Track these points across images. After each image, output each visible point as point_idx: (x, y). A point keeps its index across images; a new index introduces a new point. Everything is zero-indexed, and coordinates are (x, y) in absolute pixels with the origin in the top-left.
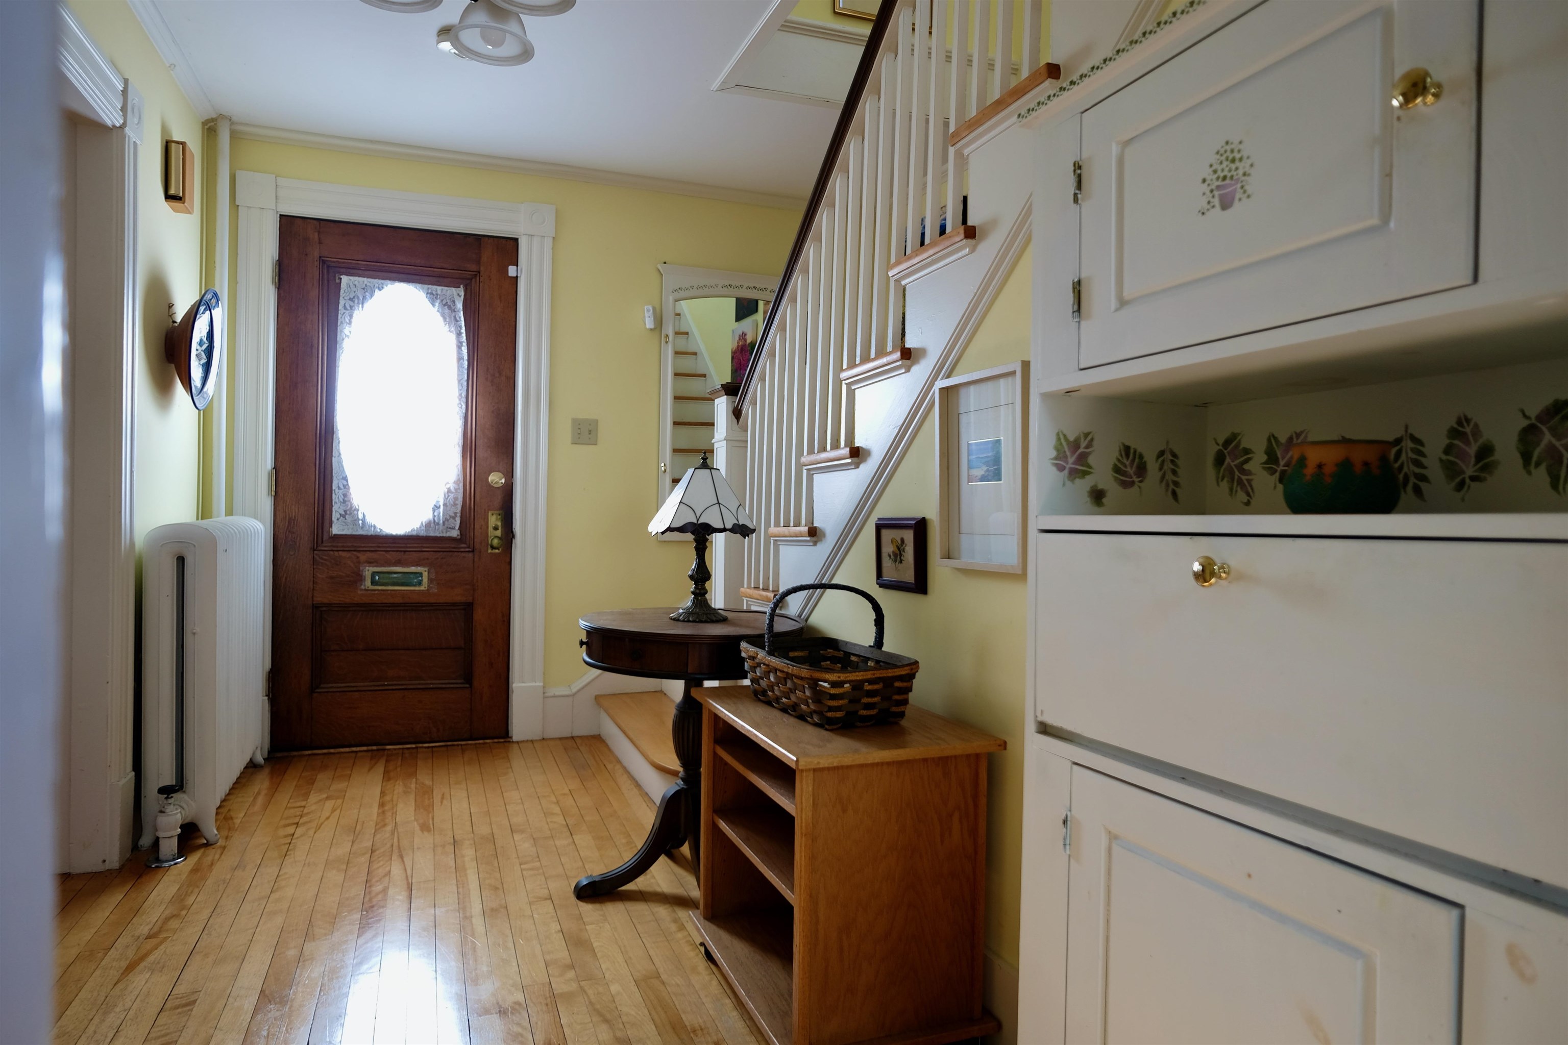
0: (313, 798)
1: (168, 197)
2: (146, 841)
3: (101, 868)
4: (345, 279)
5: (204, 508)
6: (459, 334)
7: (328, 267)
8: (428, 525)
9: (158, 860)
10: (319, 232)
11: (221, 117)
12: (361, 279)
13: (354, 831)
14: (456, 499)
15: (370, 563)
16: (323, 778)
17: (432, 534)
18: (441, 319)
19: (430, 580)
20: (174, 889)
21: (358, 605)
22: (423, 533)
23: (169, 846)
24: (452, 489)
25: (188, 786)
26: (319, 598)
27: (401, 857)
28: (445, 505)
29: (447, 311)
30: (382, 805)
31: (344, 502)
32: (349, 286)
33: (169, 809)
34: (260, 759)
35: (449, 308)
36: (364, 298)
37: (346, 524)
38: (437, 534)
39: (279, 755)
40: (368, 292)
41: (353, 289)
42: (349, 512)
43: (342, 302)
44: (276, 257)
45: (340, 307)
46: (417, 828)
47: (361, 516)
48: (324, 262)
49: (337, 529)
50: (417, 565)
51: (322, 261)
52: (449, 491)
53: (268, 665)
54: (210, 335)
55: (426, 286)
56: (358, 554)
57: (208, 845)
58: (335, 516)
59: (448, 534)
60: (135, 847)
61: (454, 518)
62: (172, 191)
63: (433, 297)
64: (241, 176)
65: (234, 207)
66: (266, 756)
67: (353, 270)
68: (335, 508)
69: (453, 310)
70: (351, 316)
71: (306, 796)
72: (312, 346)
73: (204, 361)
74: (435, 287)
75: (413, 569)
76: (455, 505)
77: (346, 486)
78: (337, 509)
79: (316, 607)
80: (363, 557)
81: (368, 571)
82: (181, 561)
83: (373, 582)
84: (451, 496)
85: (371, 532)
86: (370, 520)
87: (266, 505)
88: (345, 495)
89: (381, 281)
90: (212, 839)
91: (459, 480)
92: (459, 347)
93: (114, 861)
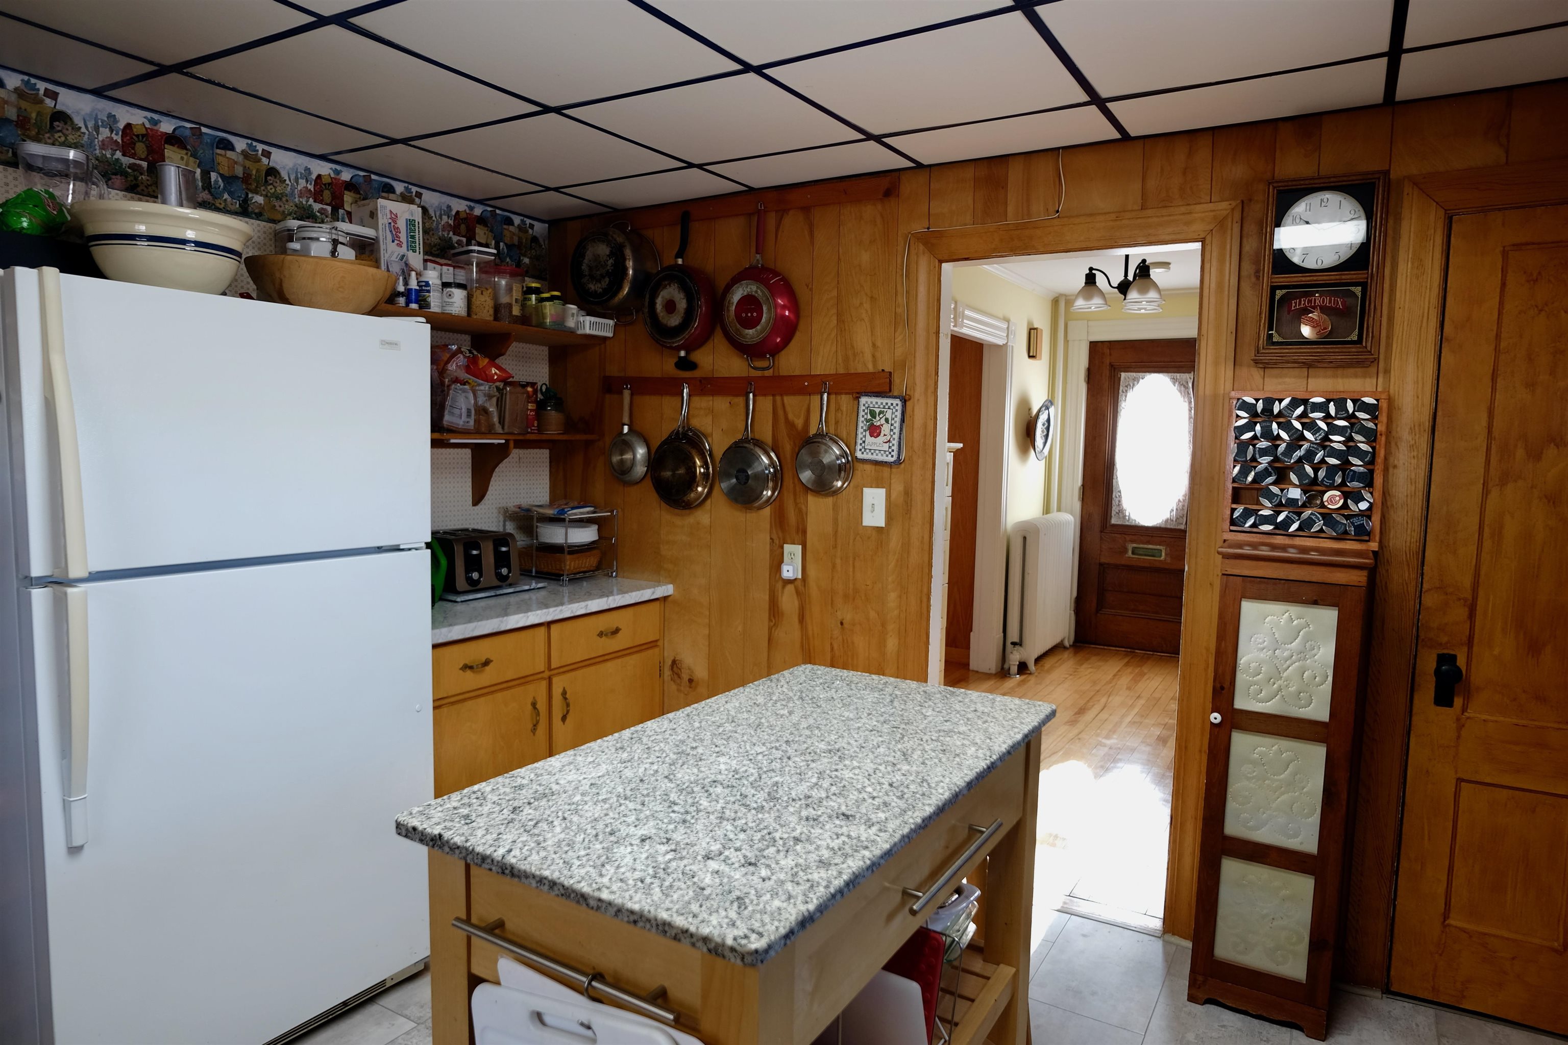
0: (1085, 666)
1: (1030, 357)
2: (1006, 666)
3: (988, 672)
4: (1123, 375)
5: (1047, 510)
6: (1190, 403)
7: (1114, 368)
8: (1167, 521)
9: (1009, 674)
10: (1110, 349)
11: (1061, 295)
12: (1132, 374)
13: (1095, 683)
14: (1183, 506)
15: (1132, 541)
16: (1094, 659)
17: (1169, 527)
18: (1179, 394)
19: (1166, 554)
20: (1012, 685)
21: (1123, 565)
22: (1163, 526)
23: (1014, 669)
24: (1181, 500)
25: (1024, 644)
26: (1103, 560)
27: (1109, 696)
28: (1177, 509)
29: (1183, 388)
30: (1115, 675)
31: (1119, 505)
32: (1125, 379)
33: (1015, 652)
34: (1067, 644)
35: (1184, 386)
36: (1134, 385)
37: (1119, 518)
38: (1172, 527)
39: (1078, 644)
40: (1137, 380)
41: (1128, 379)
42: (1121, 512)
43: (1121, 388)
44: (1087, 366)
45: (1120, 391)
46: (1125, 687)
47: (1127, 514)
48: (1112, 366)
49: (1114, 521)
50: (1160, 545)
51: (1111, 365)
52: (1179, 501)
53: (1075, 594)
54: (1048, 420)
55: (1170, 374)
56: (1126, 536)
57: (1030, 674)
58: (1113, 513)
59: (1179, 527)
60: (1002, 668)
61: (1182, 517)
62: (1031, 354)
63: (1174, 380)
64: (1070, 323)
65: (1066, 341)
66: (1071, 643)
67: (1127, 369)
68: (1114, 508)
69: (1186, 388)
70: (1126, 396)
71: (1081, 665)
72: (1104, 415)
73: (1045, 433)
74: (1175, 374)
75: (1158, 547)
76: (1183, 509)
77: (1120, 496)
78: (1115, 509)
79: (1101, 564)
80: (1128, 538)
81: (1130, 546)
82: (1025, 538)
83: (1133, 553)
84: (1181, 504)
85: (1133, 524)
86: (1133, 517)
87: (1077, 506)
88: (1119, 501)
89: (1143, 374)
90: (1032, 672)
91: (1186, 494)
92: (1190, 411)
93: (993, 671)
